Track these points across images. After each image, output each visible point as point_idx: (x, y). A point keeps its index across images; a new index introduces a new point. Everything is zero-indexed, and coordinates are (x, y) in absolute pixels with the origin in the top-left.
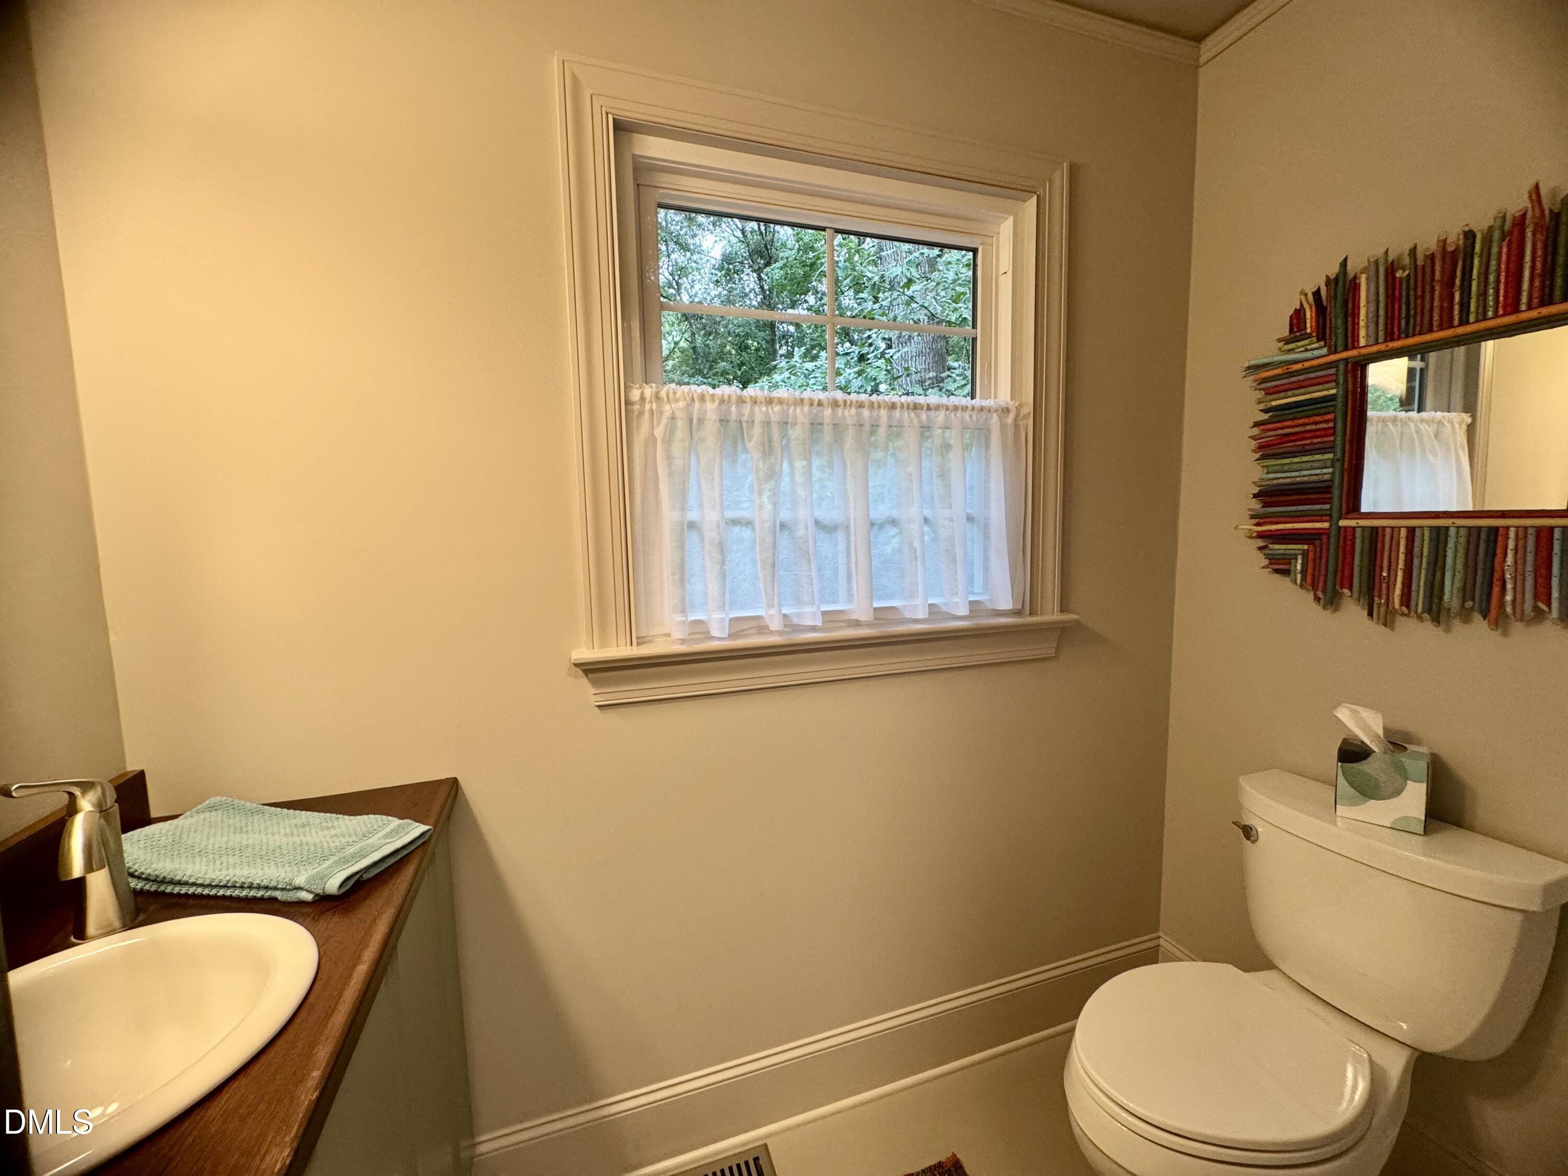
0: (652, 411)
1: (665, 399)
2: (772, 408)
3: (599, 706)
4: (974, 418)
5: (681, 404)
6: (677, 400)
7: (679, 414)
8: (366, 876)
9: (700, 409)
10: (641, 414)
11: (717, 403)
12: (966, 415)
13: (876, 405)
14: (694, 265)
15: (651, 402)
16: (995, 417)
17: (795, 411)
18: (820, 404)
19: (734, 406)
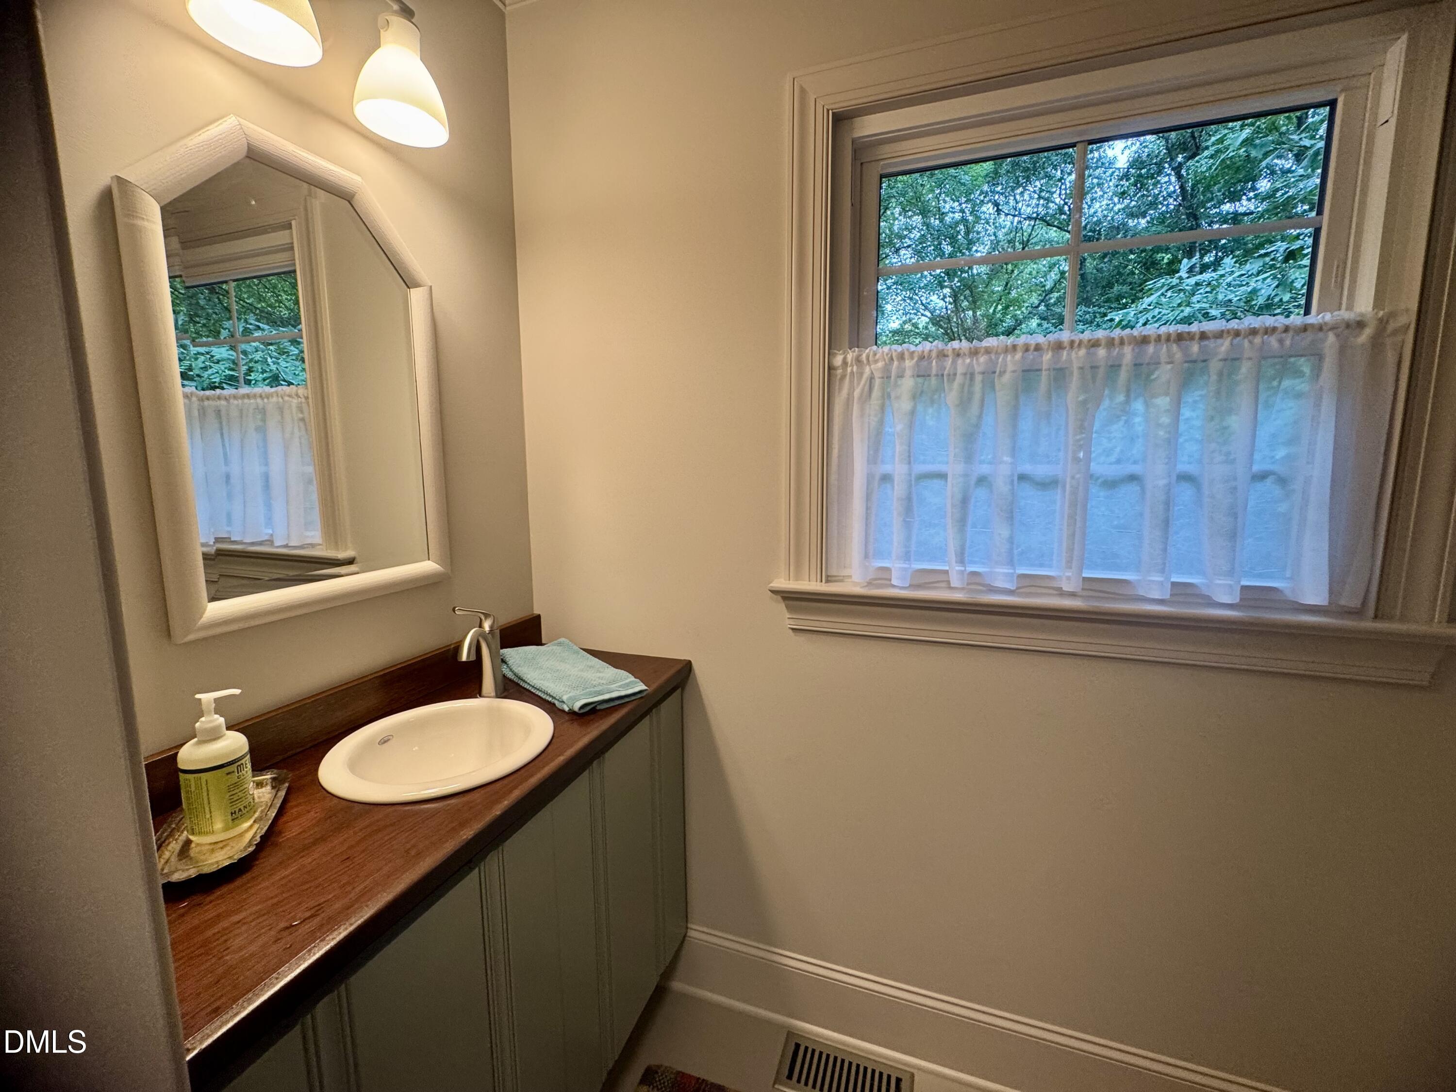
0: (852, 372)
1: (865, 362)
2: (977, 359)
3: (793, 629)
4: (1288, 342)
5: (880, 364)
6: (876, 361)
7: (877, 375)
8: (599, 707)
9: (898, 367)
10: (843, 377)
11: (916, 359)
12: (1273, 341)
13: (1117, 342)
14: (1095, 181)
15: (852, 365)
16: (1331, 337)
17: (1004, 360)
18: (1038, 348)
19: (934, 361)
